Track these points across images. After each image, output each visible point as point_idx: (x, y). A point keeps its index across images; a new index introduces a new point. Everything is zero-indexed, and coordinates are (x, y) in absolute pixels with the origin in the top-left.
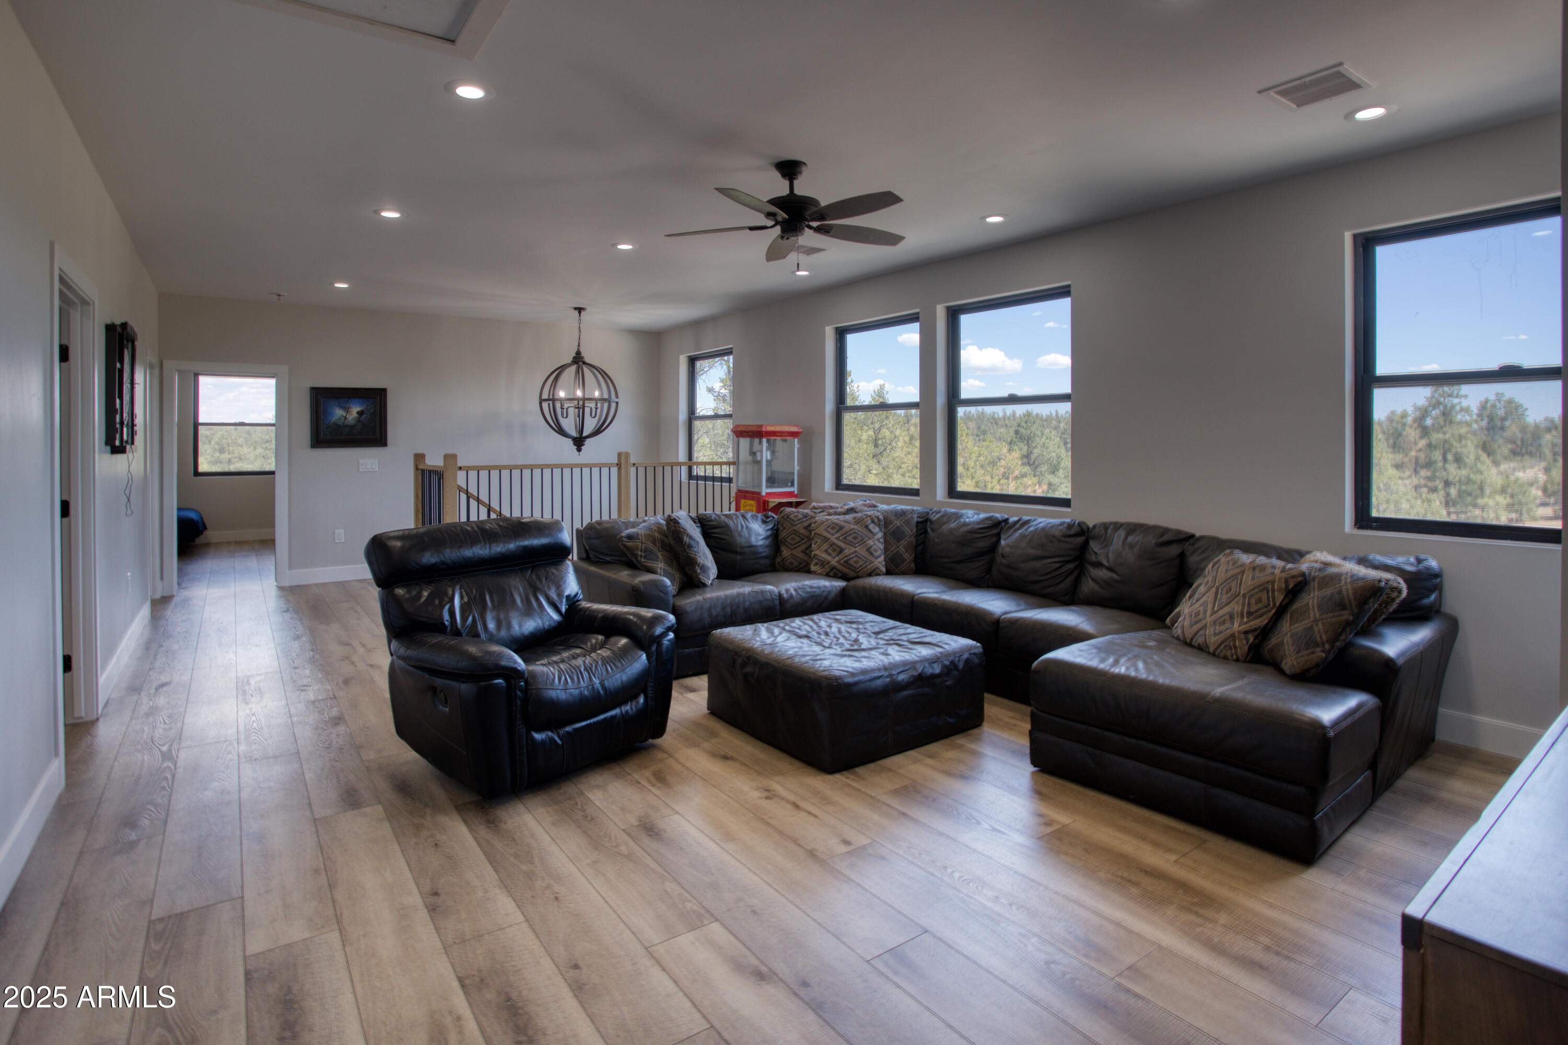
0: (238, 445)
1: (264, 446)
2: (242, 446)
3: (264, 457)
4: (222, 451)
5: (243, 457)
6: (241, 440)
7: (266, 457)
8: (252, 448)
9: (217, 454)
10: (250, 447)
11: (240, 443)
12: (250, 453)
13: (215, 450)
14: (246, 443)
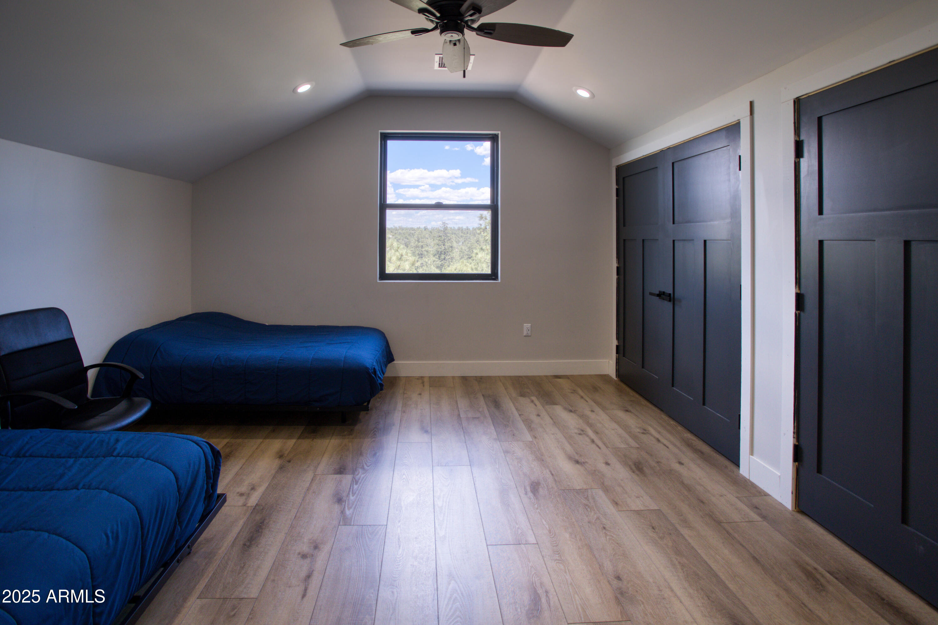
0: (426, 238)
1: (438, 239)
2: (428, 239)
3: (438, 244)
4: (419, 242)
5: (428, 245)
6: (427, 235)
7: (439, 244)
8: (432, 239)
9: (417, 243)
10: (431, 239)
11: (427, 237)
12: (432, 242)
13: (416, 240)
14: (430, 237)
